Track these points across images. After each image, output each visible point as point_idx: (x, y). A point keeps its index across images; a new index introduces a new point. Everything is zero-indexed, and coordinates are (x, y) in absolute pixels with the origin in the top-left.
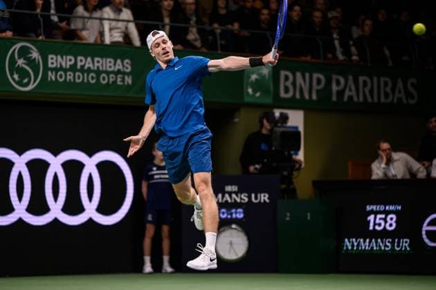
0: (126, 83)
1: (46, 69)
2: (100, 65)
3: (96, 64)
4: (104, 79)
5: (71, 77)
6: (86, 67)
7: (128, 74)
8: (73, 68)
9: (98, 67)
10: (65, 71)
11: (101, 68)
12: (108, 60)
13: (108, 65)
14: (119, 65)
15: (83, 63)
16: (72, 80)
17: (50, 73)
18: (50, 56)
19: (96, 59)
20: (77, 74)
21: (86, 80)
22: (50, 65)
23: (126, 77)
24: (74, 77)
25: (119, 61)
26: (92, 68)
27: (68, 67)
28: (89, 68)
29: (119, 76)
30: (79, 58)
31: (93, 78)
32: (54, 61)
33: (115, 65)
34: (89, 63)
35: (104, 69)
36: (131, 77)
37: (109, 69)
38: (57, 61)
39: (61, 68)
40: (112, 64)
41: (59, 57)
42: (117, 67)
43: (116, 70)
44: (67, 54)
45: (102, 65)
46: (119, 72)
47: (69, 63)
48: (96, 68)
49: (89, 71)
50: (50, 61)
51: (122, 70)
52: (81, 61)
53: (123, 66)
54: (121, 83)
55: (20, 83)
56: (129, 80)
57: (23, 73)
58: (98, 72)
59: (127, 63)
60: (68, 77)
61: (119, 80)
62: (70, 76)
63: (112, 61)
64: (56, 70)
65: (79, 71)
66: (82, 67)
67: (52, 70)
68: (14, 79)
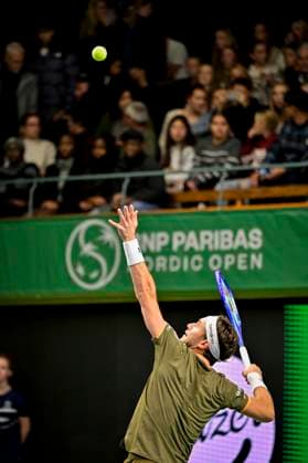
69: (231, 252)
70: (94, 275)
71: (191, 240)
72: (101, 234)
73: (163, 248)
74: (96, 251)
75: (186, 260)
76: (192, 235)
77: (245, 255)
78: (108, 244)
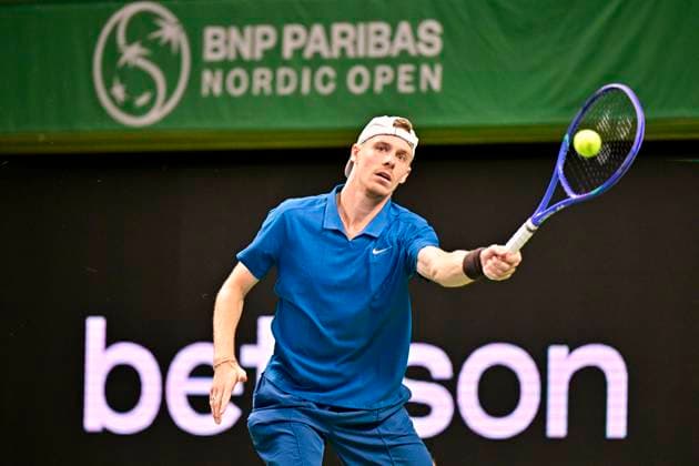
0: (423, 87)
1: (198, 64)
2: (347, 43)
3: (338, 42)
4: (359, 79)
5: (266, 84)
6: (308, 54)
7: (431, 62)
8: (273, 58)
9: (343, 50)
10: (249, 66)
11: (351, 53)
12: (374, 26)
13: (374, 40)
14: (404, 39)
15: (299, 44)
16: (268, 90)
17: (207, 76)
18: (210, 32)
19: (337, 28)
20: (282, 72)
21: (306, 88)
22: (209, 56)
23: (425, 70)
24: (274, 83)
25: (404, 27)
26: (325, 54)
27: (258, 55)
28: (317, 55)
29: (405, 68)
30: (289, 30)
31: (326, 80)
32: (219, 43)
33: (392, 38)
34: (317, 42)
35: (361, 53)
36: (438, 69)
37: (373, 53)
38: (227, 42)
39: (239, 61)
40: (384, 39)
41: (234, 32)
42: (399, 45)
43: (395, 53)
44: (256, 22)
45: (355, 43)
46: (404, 57)
47: (261, 46)
48: (336, 53)
49: (317, 61)
50: (209, 44)
51: (413, 52)
52: (295, 37)
53: (417, 39)
54: (410, 89)
55: (128, 107)
56: (433, 78)
57: (138, 81)
58: (343, 64)
59: (430, 31)
60: (257, 83)
61: (403, 78)
62: (262, 80)
63: (385, 28)
64: (226, 66)
65: (286, 63)
66: (299, 52)
67: (212, 66)
68: (113, 99)
69: (387, 60)
70: (142, 100)
71: (315, 40)
72: (158, 28)
73: (266, 52)
74: (146, 58)
75: (306, 74)
76: (318, 30)
77: (410, 68)
78: (169, 44)
